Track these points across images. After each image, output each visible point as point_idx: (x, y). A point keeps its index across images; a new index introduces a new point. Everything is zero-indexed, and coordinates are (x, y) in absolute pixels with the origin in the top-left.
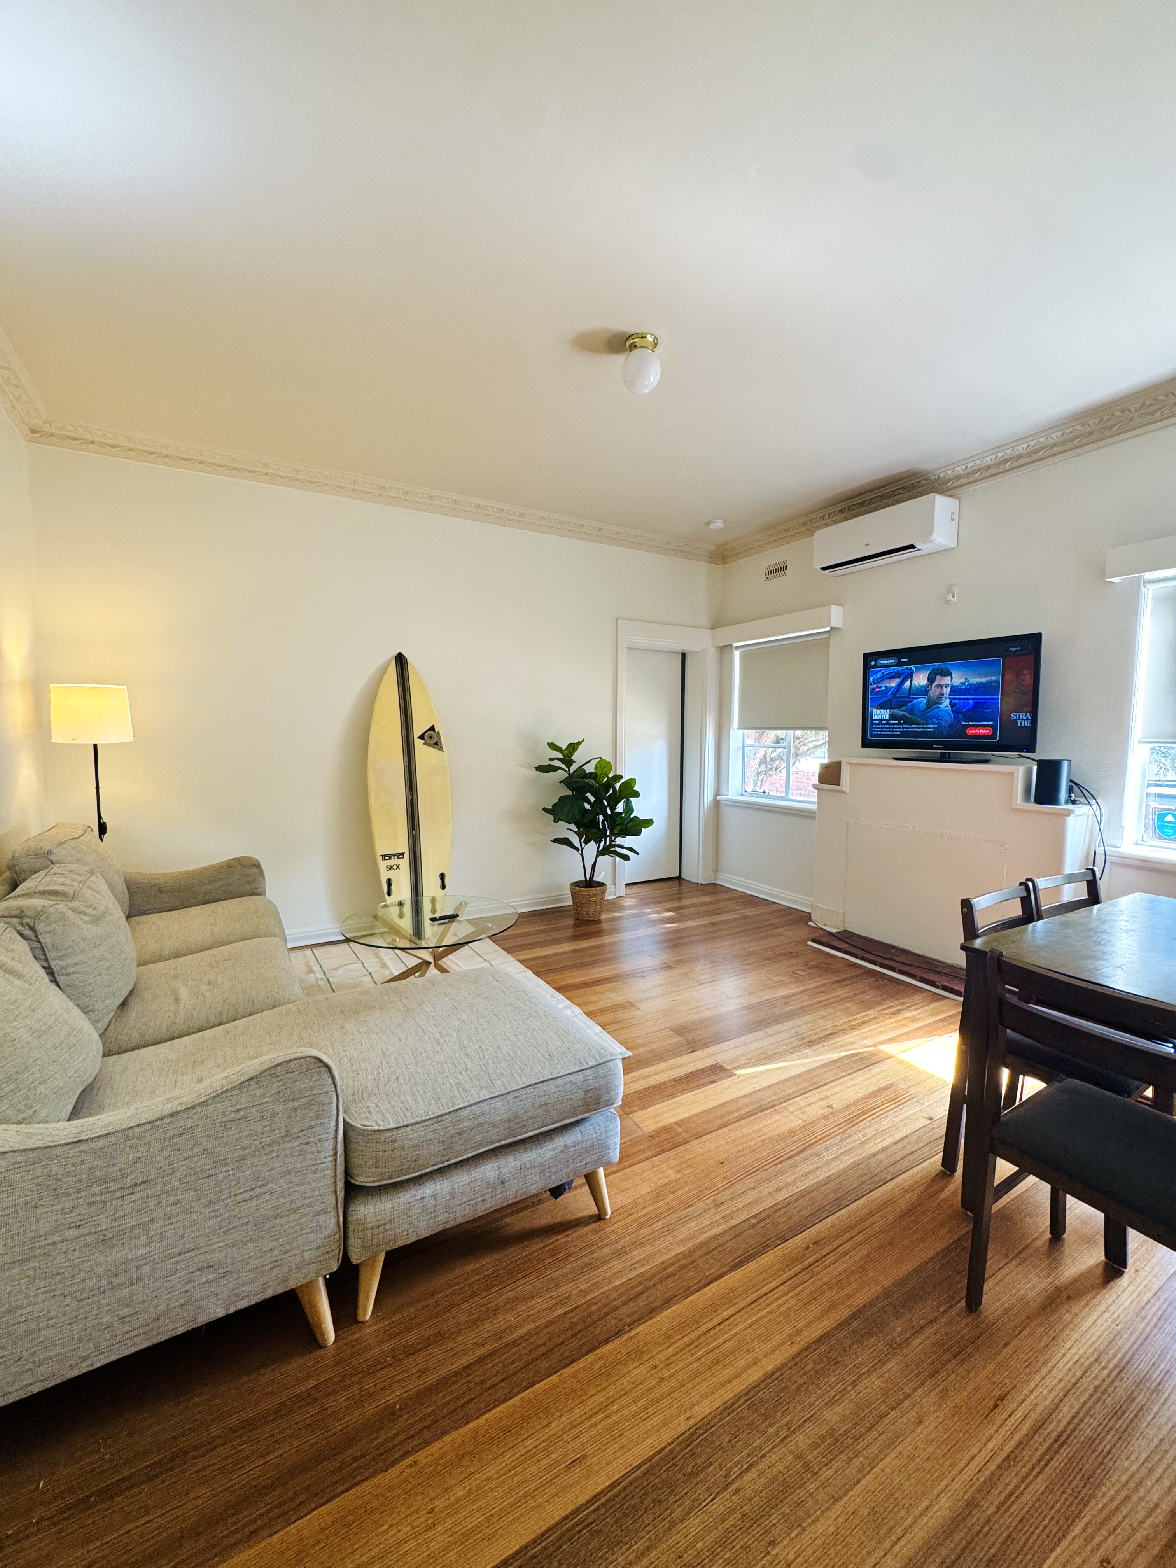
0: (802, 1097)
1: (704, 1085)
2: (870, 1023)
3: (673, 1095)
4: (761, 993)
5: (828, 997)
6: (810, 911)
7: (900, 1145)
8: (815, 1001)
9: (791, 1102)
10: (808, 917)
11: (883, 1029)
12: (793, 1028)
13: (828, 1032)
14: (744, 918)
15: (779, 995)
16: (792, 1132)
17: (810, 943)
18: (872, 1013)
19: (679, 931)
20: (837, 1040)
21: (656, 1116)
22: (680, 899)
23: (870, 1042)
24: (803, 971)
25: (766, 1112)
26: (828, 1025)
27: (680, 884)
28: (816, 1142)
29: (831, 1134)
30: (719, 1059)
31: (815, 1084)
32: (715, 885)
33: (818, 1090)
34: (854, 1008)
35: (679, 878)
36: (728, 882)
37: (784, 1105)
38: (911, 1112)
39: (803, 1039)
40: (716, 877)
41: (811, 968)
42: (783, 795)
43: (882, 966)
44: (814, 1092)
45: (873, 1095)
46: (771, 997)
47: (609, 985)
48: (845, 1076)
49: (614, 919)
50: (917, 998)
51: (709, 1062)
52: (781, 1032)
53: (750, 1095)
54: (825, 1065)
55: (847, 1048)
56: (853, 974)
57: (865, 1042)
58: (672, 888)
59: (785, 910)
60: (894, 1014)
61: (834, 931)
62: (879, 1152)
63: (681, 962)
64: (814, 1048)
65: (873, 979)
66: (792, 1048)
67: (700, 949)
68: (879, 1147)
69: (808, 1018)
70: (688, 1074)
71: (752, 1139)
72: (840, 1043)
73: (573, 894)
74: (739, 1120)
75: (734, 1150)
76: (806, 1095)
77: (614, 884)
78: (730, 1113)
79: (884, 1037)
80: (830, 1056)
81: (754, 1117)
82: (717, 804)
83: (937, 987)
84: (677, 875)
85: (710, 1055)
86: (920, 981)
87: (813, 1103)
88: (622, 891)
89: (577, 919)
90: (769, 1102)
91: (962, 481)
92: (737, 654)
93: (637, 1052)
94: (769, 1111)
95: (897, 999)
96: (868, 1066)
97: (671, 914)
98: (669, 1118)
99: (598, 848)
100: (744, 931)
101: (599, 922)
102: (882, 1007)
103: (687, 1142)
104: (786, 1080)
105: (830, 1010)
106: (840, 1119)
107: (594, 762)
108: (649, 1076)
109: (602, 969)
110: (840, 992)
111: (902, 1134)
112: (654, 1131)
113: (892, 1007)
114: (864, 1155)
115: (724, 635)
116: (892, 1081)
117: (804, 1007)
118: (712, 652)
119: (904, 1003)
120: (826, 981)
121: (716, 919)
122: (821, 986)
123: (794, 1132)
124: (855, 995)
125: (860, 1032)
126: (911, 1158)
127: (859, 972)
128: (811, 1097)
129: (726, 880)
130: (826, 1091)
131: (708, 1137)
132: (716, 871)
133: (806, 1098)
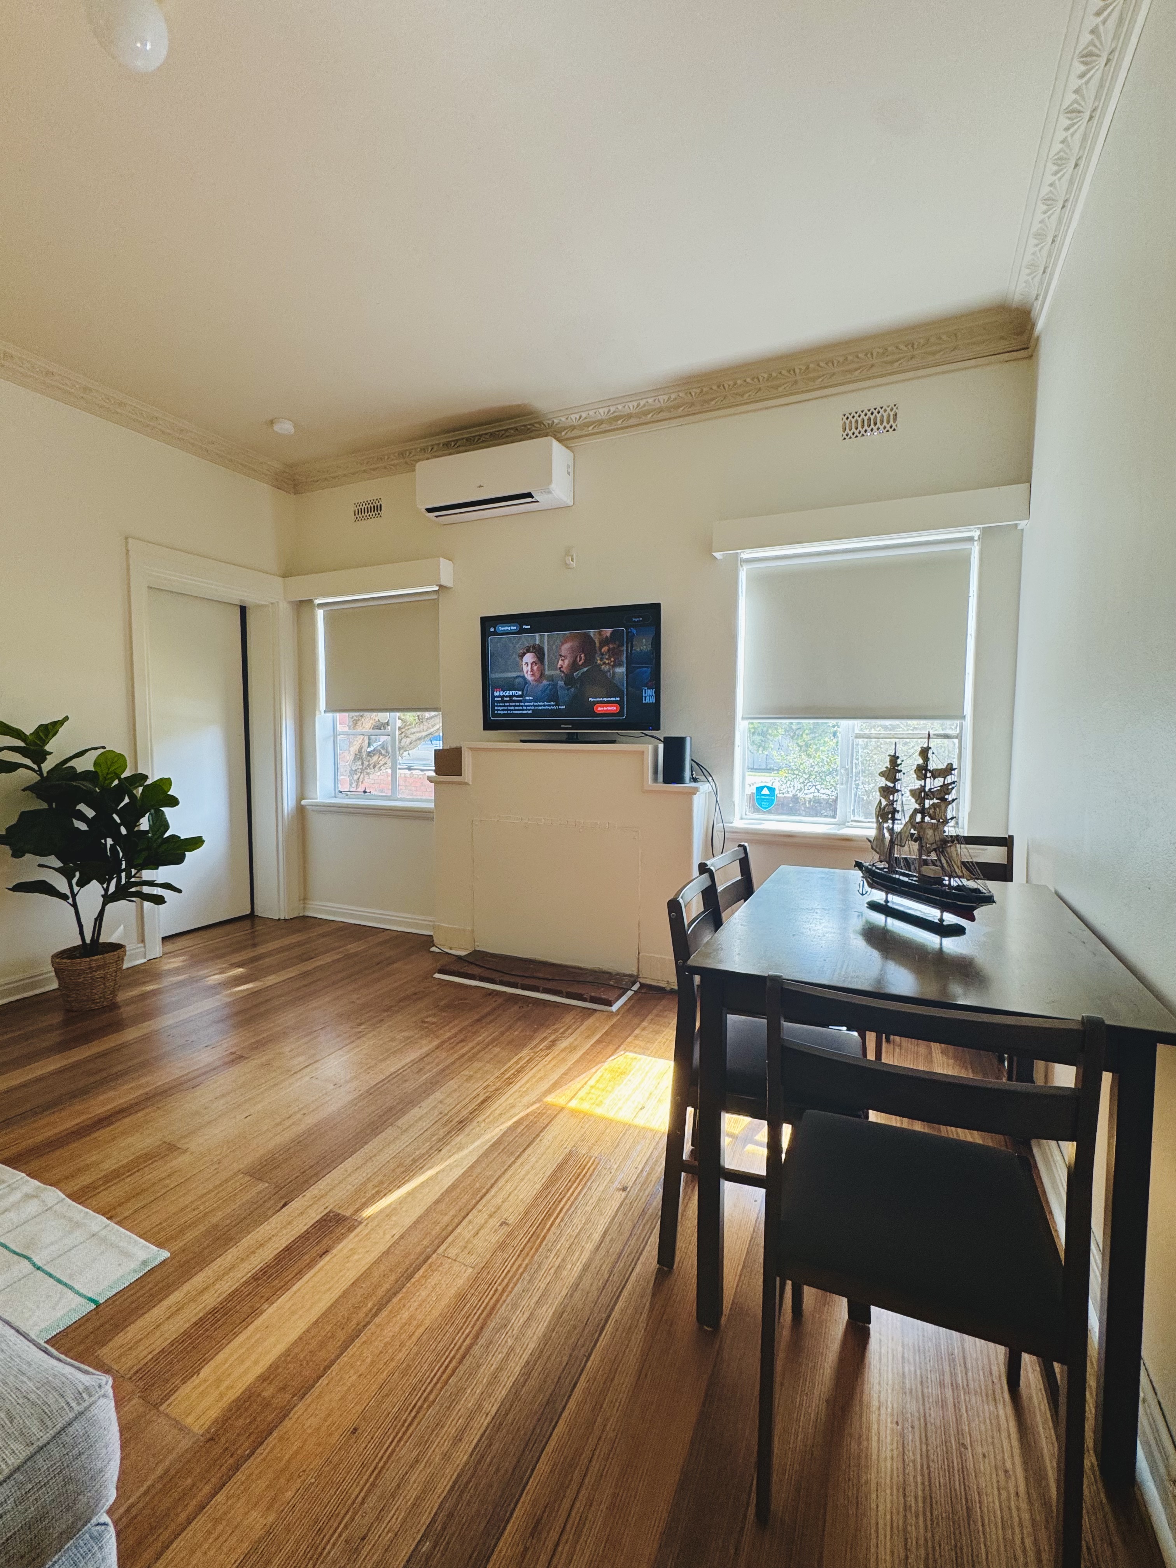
0: (464, 1223)
1: (310, 1266)
2: (527, 1069)
3: (255, 1313)
4: (383, 1065)
5: (471, 1045)
6: (431, 934)
7: (602, 1252)
8: (456, 1056)
9: (450, 1239)
10: (429, 941)
11: (542, 1073)
12: (435, 1107)
13: (481, 1099)
14: (348, 957)
15: (408, 1060)
16: (461, 1298)
17: (437, 975)
18: (525, 1053)
19: (254, 994)
20: (493, 1108)
21: (218, 1381)
22: (255, 945)
23: (532, 1097)
24: (434, 1015)
25: (417, 1276)
26: (477, 1088)
27: (253, 926)
28: (498, 1301)
29: (515, 1273)
30: (330, 1203)
31: (479, 1190)
32: (305, 917)
33: (484, 1201)
34: (505, 1053)
35: (251, 916)
36: (321, 911)
37: (440, 1250)
38: (601, 1188)
39: (449, 1121)
40: (304, 908)
41: (443, 1009)
42: (390, 794)
43: (524, 988)
44: (479, 1206)
45: (553, 1179)
46: (399, 1066)
47: (127, 1120)
48: (514, 1162)
49: (144, 996)
50: (568, 1018)
51: (315, 1215)
52: (420, 1118)
53: (387, 1253)
54: (485, 1155)
55: (508, 1115)
56: (494, 1005)
57: (526, 1100)
58: (239, 933)
59: (396, 938)
60: (549, 1048)
61: (462, 953)
62: (580, 1277)
63: (259, 1046)
64: (467, 1130)
65: (516, 1007)
66: (439, 1141)
67: (288, 1018)
68: (579, 1266)
69: (453, 1084)
70: (279, 1255)
71: (402, 1345)
72: (498, 1112)
73: (58, 972)
74: (375, 1315)
75: (375, 1387)
76: (470, 1217)
77: (143, 941)
78: (357, 1308)
79: (545, 1085)
80: (487, 1137)
81: (400, 1296)
82: (301, 811)
83: (585, 1000)
84: (248, 912)
85: (317, 1199)
86: (567, 997)
87: (482, 1227)
88: (156, 949)
89: (68, 1011)
90: (420, 1254)
91: (576, 433)
92: (320, 614)
93: (178, 1245)
94: (421, 1272)
95: (548, 1027)
96: (538, 1135)
97: (241, 970)
98: (245, 1373)
99: (106, 890)
100: (349, 977)
101: (114, 1006)
102: (535, 1042)
103: (284, 1415)
104: (437, 1202)
105: (477, 1065)
106: (520, 1240)
107: (93, 756)
108: (202, 1292)
109: (112, 1094)
110: (484, 1036)
111: (600, 1229)
112: (216, 1421)
113: (545, 1039)
114: (564, 1293)
115: (300, 587)
116: (569, 1148)
117: (443, 1070)
118: (284, 610)
119: (556, 1030)
120: (466, 1023)
121: (309, 966)
122: (460, 1031)
123: (464, 1297)
124: (502, 1034)
125: (519, 1085)
126: (620, 1265)
127: (500, 1000)
128: (477, 1218)
129: (322, 909)
130: (495, 1198)
131: (323, 1381)
132: (305, 899)
133: (470, 1222)
